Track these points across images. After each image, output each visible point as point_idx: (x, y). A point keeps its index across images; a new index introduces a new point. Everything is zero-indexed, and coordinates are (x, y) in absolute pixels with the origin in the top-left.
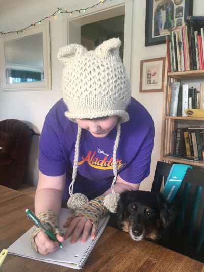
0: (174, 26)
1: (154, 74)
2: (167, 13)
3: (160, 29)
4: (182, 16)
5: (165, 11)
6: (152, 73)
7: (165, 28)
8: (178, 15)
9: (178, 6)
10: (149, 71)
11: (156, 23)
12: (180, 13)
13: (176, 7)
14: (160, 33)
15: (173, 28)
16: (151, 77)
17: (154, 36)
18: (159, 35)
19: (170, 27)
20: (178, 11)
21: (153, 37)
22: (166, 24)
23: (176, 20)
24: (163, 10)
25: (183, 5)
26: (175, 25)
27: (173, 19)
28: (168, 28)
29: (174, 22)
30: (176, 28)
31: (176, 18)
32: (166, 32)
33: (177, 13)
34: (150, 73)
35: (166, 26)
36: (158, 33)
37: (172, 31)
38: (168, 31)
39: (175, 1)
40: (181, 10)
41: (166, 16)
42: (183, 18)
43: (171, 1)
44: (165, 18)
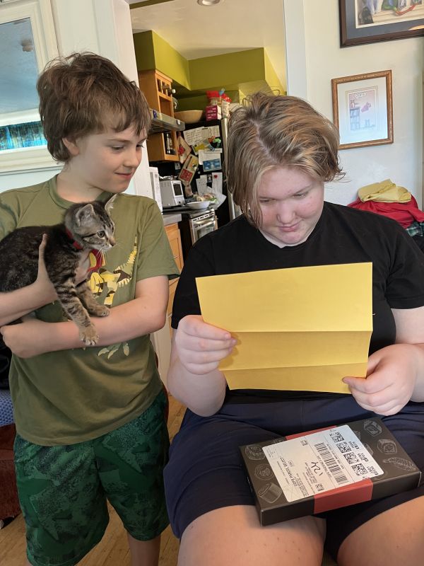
0: (405, 5)
1: (366, 108)
3: (373, 9)
6: (361, 105)
7: (383, 8)
10: (352, 102)
14: (374, 19)
15: (404, 9)
16: (358, 115)
17: (360, 24)
18: (372, 22)
19: (397, 7)
21: (357, 27)
28: (391, 9)
30: (410, 9)
32: (388, 18)
34: (356, 106)
35: (389, 5)
36: (369, 18)
37: (400, 14)
38: (394, 14)
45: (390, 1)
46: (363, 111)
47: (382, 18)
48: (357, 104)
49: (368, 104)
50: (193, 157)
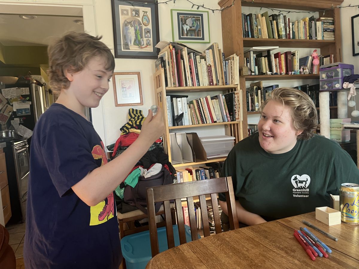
2: (136, 30)
3: (130, 44)
4: (150, 37)
5: (133, 28)
6: (127, 86)
7: (134, 44)
8: (147, 36)
9: (146, 27)
10: (122, 84)
11: (125, 37)
12: (148, 34)
13: (144, 27)
14: (130, 48)
15: (143, 46)
16: (126, 91)
18: (129, 49)
19: (140, 45)
20: (146, 31)
21: (123, 50)
22: (135, 41)
23: (145, 39)
24: (131, 27)
25: (150, 27)
26: (145, 44)
27: (142, 37)
28: (138, 45)
29: (143, 40)
30: (146, 47)
31: (145, 37)
32: (136, 49)
33: (146, 33)
34: (125, 86)
35: (136, 43)
36: (128, 47)
37: (142, 48)
38: (139, 48)
39: (142, 21)
40: (149, 32)
41: (135, 33)
42: (151, 39)
43: (139, 21)
44: (134, 35)
45: (137, 41)
46: (128, 89)
47: (134, 48)
48: (125, 85)
49: (130, 86)
50: (9, 106)
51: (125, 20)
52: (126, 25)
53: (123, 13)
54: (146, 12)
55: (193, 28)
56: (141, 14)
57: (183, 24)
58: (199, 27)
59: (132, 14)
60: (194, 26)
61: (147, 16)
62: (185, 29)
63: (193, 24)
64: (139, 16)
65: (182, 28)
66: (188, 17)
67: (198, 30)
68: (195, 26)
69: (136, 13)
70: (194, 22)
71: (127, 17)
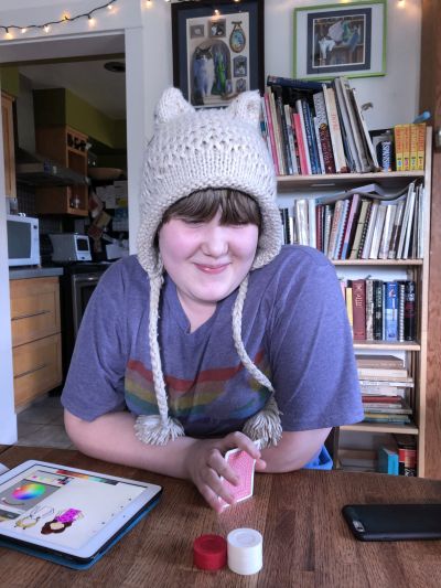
0: (231, 91)
3: (204, 92)
4: (246, 75)
5: (211, 60)
8: (238, 72)
9: (238, 55)
12: (242, 69)
13: (233, 55)
14: (205, 101)
18: (202, 104)
19: (224, 91)
20: (238, 63)
22: (215, 85)
23: (234, 80)
24: (209, 58)
25: (246, 53)
26: (234, 89)
27: (228, 76)
28: (220, 94)
29: (230, 83)
31: (235, 76)
32: (217, 101)
33: (237, 67)
35: (217, 90)
36: (200, 100)
38: (221, 99)
39: (231, 43)
40: (243, 63)
41: (215, 70)
42: (247, 79)
43: (223, 44)
44: (213, 74)
45: (218, 86)
47: (212, 101)
51: (198, 48)
52: (198, 56)
53: (193, 35)
54: (239, 23)
55: (344, 44)
56: (229, 29)
57: (320, 38)
58: (359, 40)
59: (210, 32)
60: (346, 40)
61: (240, 31)
62: (323, 48)
63: (344, 34)
64: (224, 34)
65: (318, 47)
66: (334, 20)
67: (357, 48)
68: (350, 38)
69: (219, 30)
70: (348, 30)
71: (200, 40)
